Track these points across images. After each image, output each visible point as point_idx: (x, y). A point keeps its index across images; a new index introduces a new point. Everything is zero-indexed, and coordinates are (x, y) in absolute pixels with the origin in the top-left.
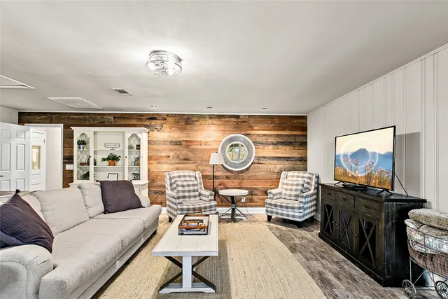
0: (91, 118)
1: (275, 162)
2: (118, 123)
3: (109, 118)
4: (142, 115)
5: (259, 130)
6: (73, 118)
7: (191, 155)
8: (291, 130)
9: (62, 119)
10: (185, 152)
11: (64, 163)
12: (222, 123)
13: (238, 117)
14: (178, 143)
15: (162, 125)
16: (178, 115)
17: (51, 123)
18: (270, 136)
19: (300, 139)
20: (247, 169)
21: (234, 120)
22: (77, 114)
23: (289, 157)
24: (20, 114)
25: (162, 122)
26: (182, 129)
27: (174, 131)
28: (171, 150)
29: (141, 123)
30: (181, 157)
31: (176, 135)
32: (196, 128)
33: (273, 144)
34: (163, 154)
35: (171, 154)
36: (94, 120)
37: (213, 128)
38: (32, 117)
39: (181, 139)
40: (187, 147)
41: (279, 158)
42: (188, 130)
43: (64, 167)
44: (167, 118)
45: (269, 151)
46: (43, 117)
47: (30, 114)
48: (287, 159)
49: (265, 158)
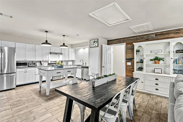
0: (141, 37)
3: (152, 36)
4: (179, 30)
6: (130, 39)
9: (125, 40)
11: (126, 62)
17: (120, 43)
22: (132, 37)
24: (108, 41)
36: (142, 39)
38: (113, 42)
43: (126, 64)
46: (117, 41)
47: (111, 40)
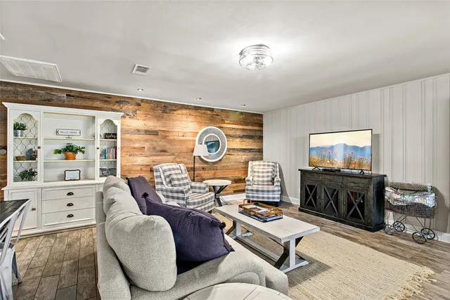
0: (28, 91)
1: (241, 153)
2: (74, 103)
3: (59, 95)
4: (109, 97)
5: (229, 124)
7: (168, 147)
8: (252, 125)
10: (161, 144)
12: (198, 114)
13: (212, 110)
14: (155, 133)
15: (135, 112)
16: (155, 101)
18: (237, 129)
19: (258, 134)
20: (220, 160)
21: (209, 112)
23: (251, 149)
25: (136, 107)
26: (159, 118)
27: (150, 119)
28: (146, 141)
29: (109, 106)
30: (158, 148)
31: (152, 124)
32: (174, 118)
33: (240, 137)
34: (137, 145)
35: (147, 145)
36: (33, 95)
37: (191, 119)
39: (157, 129)
40: (165, 137)
41: (244, 150)
42: (166, 120)
44: (142, 104)
45: (237, 144)
48: (250, 150)
49: (234, 149)
